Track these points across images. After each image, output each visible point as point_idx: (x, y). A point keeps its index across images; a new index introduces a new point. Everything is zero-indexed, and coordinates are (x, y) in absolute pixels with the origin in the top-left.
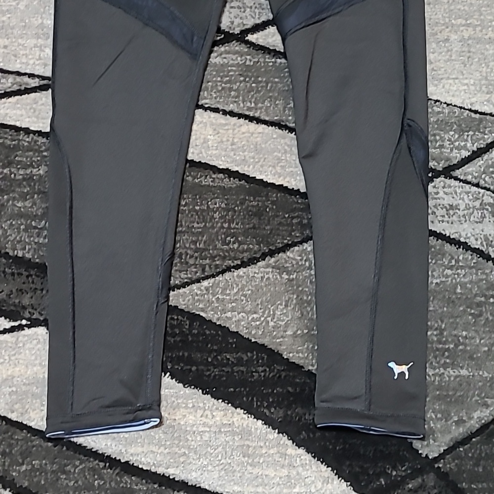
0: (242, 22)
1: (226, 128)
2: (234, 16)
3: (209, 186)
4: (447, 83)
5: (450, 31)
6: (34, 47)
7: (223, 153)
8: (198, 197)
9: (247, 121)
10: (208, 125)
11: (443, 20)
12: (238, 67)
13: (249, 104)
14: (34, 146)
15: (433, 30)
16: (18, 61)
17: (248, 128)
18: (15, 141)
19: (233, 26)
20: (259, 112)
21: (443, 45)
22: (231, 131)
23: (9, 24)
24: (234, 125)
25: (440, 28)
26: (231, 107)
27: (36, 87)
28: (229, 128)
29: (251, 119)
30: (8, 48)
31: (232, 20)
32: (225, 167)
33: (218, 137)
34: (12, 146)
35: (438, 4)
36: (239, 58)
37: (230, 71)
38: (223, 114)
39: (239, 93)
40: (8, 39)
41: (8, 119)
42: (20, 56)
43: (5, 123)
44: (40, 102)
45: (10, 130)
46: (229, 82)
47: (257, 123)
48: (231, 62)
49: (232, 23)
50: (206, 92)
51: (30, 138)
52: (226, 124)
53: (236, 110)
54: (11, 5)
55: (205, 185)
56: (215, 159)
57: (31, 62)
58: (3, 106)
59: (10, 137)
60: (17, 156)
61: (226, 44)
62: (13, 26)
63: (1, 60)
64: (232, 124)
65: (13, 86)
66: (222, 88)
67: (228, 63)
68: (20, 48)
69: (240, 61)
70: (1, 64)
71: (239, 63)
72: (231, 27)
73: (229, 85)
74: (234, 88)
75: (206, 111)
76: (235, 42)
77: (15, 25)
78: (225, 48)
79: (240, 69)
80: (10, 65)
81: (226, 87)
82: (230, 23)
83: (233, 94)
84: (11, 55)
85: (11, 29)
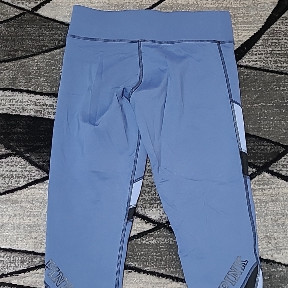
2: (163, 213)
4: (285, 252)
5: (286, 219)
9: (171, 280)
10: (149, 284)
11: (281, 212)
12: (165, 246)
13: (172, 269)
15: (276, 218)
16: (43, 247)
17: (172, 285)
19: (162, 219)
20: (178, 274)
21: (282, 227)
23: (38, 224)
24: (164, 283)
25: (279, 217)
26: (163, 271)
28: (161, 285)
29: (173, 279)
30: (37, 239)
31: (161, 216)
35: (277, 201)
36: (166, 240)
37: (160, 248)
38: (157, 276)
39: (166, 263)
40: (37, 233)
42: (44, 243)
43: (36, 287)
46: (161, 255)
47: (177, 281)
48: (161, 242)
49: (161, 217)
50: (147, 263)
52: (160, 283)
53: (165, 273)
54: (39, 212)
58: (34, 276)
61: (158, 230)
62: (40, 225)
63: (33, 247)
64: (163, 283)
65: (40, 263)
66: (157, 260)
67: (160, 243)
68: (43, 238)
69: (166, 242)
70: (33, 249)
71: (166, 243)
72: (161, 220)
73: (160, 257)
74: (163, 259)
75: (148, 274)
76: (163, 229)
77: (41, 223)
78: (158, 232)
79: (167, 247)
80: (38, 250)
81: (159, 259)
82: (160, 217)
83: (163, 263)
84: (39, 243)
85: (38, 226)
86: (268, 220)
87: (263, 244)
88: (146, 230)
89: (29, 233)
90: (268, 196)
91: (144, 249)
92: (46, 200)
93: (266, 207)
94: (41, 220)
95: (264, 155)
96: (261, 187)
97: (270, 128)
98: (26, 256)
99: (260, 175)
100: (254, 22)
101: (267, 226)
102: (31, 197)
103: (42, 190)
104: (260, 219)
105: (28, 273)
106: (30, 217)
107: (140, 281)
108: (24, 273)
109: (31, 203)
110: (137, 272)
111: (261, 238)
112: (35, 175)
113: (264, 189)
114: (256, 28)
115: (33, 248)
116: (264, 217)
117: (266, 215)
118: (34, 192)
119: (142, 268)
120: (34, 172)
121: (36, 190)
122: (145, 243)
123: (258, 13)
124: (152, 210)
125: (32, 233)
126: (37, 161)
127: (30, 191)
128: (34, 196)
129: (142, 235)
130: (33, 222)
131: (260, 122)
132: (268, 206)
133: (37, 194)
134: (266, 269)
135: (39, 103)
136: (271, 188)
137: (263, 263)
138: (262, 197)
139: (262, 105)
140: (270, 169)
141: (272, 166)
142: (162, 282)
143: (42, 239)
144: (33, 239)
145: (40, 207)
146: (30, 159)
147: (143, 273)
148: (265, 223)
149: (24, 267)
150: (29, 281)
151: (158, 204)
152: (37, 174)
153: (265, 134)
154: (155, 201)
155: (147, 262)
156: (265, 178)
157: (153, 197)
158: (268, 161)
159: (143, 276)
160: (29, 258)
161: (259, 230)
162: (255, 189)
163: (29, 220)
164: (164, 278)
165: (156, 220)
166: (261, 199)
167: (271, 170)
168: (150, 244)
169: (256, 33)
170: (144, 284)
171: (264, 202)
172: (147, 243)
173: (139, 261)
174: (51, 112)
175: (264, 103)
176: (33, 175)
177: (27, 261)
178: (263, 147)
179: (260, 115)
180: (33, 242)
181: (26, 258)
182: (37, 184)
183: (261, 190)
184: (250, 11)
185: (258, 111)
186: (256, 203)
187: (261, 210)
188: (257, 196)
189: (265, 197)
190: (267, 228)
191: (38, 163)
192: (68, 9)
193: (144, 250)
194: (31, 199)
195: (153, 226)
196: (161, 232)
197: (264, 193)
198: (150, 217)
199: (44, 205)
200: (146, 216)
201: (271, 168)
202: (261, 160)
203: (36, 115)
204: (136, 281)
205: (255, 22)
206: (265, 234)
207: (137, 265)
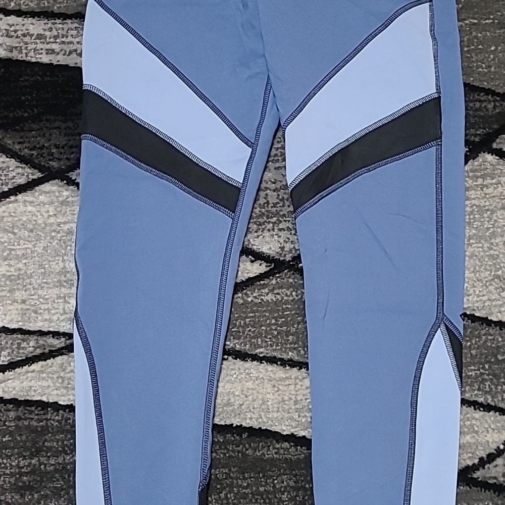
0: (294, 247)
1: (287, 383)
2: (284, 241)
3: (272, 459)
6: (57, 299)
7: (286, 415)
8: (261, 475)
10: (266, 381)
12: (294, 305)
14: (65, 425)
16: (40, 318)
18: (42, 422)
19: (284, 253)
22: (293, 386)
23: (26, 272)
24: (296, 378)
26: (291, 355)
27: (62, 348)
28: (290, 383)
30: (27, 303)
31: (282, 246)
32: (289, 433)
33: (279, 395)
34: (39, 429)
36: (294, 293)
37: (284, 310)
38: (281, 365)
39: (298, 338)
40: (26, 291)
41: (33, 393)
42: (41, 311)
43: (30, 399)
44: (69, 369)
45: (36, 408)
46: (285, 324)
48: (285, 298)
49: (282, 248)
50: (259, 340)
51: (60, 415)
52: (287, 378)
53: (296, 359)
54: (27, 248)
55: (268, 458)
56: (277, 424)
57: (55, 318)
58: (25, 377)
59: (36, 417)
60: (46, 440)
61: (277, 275)
62: (31, 275)
63: (20, 319)
64: (293, 378)
65: (35, 350)
66: (278, 333)
67: (282, 300)
68: (40, 302)
69: (295, 297)
70: (20, 324)
71: (294, 299)
72: (281, 254)
73: (285, 328)
74: (291, 331)
75: (261, 363)
76: (287, 272)
77: (33, 272)
78: (277, 280)
79: (297, 306)
80: (31, 324)
81: (282, 330)
82: (280, 250)
83: (291, 340)
84: (30, 311)
85: (29, 278)
86: (497, 244)
87: (490, 292)
88: (252, 275)
89: (10, 291)
90: (494, 199)
91: (250, 313)
92: (40, 224)
93: (492, 219)
94: (34, 265)
95: (481, 120)
96: (480, 181)
97: (490, 67)
98: (5, 338)
99: (475, 160)
101: (496, 256)
102: (10, 219)
103: (31, 205)
104: (481, 243)
105: (11, 373)
106: (10, 260)
107: (247, 376)
108: (4, 373)
109: (10, 232)
110: (238, 359)
111: (487, 281)
112: (14, 175)
113: (487, 186)
115: (19, 321)
116: (489, 239)
117: (494, 235)
118: (15, 209)
119: (248, 350)
120: (13, 171)
121: (19, 206)
122: (252, 301)
124: (262, 236)
125: (17, 291)
126: (17, 147)
127: (7, 208)
128: (16, 219)
129: (245, 287)
130: (15, 270)
131: (469, 56)
132: (495, 218)
133: (21, 212)
134: (500, 339)
135: (16, 31)
136: (500, 183)
137: (493, 329)
138: (483, 201)
139: (471, 23)
140: (495, 146)
141: (498, 140)
142: (291, 376)
143: (38, 303)
144: (17, 302)
145: (29, 239)
146: (3, 144)
147: (252, 361)
148: (492, 252)
149: (3, 361)
150: (14, 389)
151: (274, 223)
152: (18, 174)
153: (481, 79)
154: (268, 219)
155: (258, 338)
156: (486, 163)
157: (263, 210)
158: (491, 131)
159: (251, 366)
160: (13, 341)
161: (481, 266)
162: (468, 186)
163: (7, 266)
164: (295, 369)
165: (271, 256)
166: (482, 205)
167: (498, 147)
168: (263, 303)
170: (254, 381)
171: (488, 210)
172: (257, 300)
173: (242, 338)
174: (42, 49)
175: (475, 19)
176: (11, 176)
177: (7, 348)
178: (478, 104)
179: (468, 43)
180: (19, 309)
181: (7, 343)
182: (20, 193)
183: (479, 189)
185: (464, 35)
186: (472, 212)
187: (483, 226)
188: (474, 199)
189: (489, 201)
190: (497, 262)
191: (21, 151)
193: (252, 315)
194: (8, 224)
195: (266, 266)
196: (284, 279)
197: (486, 194)
198: (259, 249)
199: (38, 234)
200: (251, 249)
201: (497, 144)
202: (477, 130)
203: (10, 55)
204: (239, 378)
206: (493, 273)
207: (237, 346)
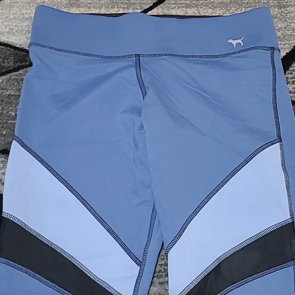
100: (284, 37)
114: (287, 46)
123: (288, 25)
169: (288, 52)
184: (277, 23)
192: (6, 23)
205: (286, 38)
